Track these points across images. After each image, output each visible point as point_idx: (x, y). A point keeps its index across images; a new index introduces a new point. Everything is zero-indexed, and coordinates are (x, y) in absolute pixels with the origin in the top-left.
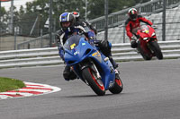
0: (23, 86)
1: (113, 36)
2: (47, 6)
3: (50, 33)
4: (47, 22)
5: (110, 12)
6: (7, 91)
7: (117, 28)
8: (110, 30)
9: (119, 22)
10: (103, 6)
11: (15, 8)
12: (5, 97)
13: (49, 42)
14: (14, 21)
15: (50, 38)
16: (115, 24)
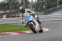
2: (44, 1)
11: (33, 1)
13: (44, 13)
14: (33, 6)
15: (45, 12)
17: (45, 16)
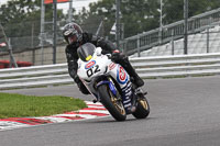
0: (85, 107)
1: (194, 45)
2: (114, 7)
3: (117, 42)
4: (114, 28)
5: (190, 15)
6: (65, 112)
7: (199, 35)
8: (190, 37)
9: (202, 27)
10: (181, 7)
11: (74, 10)
12: (63, 120)
16: (197, 30)
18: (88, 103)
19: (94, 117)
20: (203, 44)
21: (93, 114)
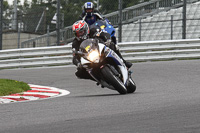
0: (28, 89)
1: (128, 34)
3: (58, 30)
4: (55, 18)
5: (124, 6)
7: (133, 25)
8: (124, 27)
9: (135, 18)
11: (19, 1)
13: (56, 39)
14: (18, 16)
15: (58, 36)
16: (130, 20)
17: (57, 49)
18: (31, 86)
19: (37, 98)
20: (136, 33)
21: (35, 96)
